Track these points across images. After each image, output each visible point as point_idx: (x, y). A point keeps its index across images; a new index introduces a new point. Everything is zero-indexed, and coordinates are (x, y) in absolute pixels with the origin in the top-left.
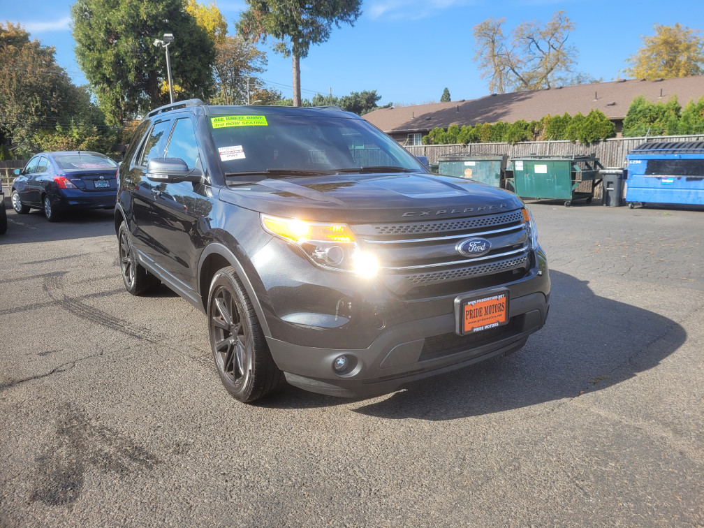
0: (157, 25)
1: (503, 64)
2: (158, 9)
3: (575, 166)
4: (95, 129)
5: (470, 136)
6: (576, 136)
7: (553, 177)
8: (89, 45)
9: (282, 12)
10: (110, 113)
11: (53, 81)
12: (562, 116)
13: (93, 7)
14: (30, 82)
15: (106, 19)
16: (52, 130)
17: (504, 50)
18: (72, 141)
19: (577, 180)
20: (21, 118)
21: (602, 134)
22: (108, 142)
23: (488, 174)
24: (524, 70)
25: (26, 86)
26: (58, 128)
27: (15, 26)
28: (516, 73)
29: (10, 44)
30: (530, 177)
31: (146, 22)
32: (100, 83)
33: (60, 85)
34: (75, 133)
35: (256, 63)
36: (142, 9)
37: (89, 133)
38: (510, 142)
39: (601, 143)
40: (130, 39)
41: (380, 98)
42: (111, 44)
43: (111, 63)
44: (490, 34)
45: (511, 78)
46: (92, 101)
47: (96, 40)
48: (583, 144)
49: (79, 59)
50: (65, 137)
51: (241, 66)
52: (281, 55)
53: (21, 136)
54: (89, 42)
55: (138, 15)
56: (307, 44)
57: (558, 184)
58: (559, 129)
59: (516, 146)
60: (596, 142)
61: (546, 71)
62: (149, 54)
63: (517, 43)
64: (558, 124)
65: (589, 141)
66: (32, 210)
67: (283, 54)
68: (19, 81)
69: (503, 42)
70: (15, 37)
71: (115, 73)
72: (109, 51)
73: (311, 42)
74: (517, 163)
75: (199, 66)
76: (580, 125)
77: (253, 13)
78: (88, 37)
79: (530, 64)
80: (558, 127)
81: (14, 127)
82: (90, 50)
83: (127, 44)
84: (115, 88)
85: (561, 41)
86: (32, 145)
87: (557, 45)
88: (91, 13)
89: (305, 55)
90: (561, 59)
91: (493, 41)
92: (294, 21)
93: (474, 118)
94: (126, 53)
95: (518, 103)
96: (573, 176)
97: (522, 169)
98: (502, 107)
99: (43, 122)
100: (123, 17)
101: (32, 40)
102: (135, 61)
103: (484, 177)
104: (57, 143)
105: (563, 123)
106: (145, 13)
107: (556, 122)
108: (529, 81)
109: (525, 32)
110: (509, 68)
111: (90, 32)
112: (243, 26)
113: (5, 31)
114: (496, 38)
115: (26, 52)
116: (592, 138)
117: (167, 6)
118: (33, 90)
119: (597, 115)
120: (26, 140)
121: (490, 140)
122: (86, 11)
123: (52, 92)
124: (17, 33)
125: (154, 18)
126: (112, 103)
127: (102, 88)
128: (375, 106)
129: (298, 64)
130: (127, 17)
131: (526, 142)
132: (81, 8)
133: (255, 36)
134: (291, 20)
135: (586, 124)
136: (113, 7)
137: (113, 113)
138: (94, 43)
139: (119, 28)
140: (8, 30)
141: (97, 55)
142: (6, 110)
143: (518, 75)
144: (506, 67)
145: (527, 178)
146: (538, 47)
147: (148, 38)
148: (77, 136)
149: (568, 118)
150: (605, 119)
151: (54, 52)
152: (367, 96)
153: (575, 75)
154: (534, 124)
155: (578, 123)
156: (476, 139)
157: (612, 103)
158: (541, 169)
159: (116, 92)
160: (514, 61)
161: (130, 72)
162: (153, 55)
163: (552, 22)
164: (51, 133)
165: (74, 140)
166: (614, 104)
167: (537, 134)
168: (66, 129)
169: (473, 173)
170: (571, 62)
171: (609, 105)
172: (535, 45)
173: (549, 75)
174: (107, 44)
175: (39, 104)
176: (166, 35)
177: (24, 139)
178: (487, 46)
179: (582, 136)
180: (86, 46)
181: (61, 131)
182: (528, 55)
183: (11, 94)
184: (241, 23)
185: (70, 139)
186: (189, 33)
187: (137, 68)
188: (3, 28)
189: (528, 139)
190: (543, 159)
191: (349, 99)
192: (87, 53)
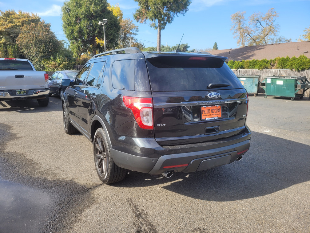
0: (97, 15)
1: (244, 32)
2: (98, 8)
3: (297, 82)
4: (66, 59)
5: (240, 66)
6: (293, 67)
7: (286, 86)
8: (69, 23)
9: (156, 10)
10: (76, 52)
11: (50, 38)
12: (285, 57)
13: (71, 7)
14: (41, 39)
15: (76, 12)
16: (49, 59)
17: (245, 26)
18: (57, 64)
19: (298, 89)
20: (37, 53)
21: (307, 66)
22: (71, 64)
23: (252, 84)
24: (254, 35)
25: (39, 40)
26: (52, 58)
27: (35, 15)
28: (250, 36)
29: (33, 22)
30: (274, 86)
31: (92, 14)
32: (72, 40)
33: (52, 40)
34: (58, 60)
35: (133, 31)
36: (91, 8)
37: (64, 61)
38: (259, 69)
39: (306, 71)
40: (86, 21)
41: (189, 47)
42: (78, 23)
43: (77, 31)
44: (239, 19)
45: (248, 38)
46: (65, 47)
47: (71, 21)
48: (297, 71)
49: (64, 29)
50: (54, 62)
51: (127, 32)
52: (153, 28)
53: (36, 61)
54: (68, 22)
55: (89, 11)
56: (165, 24)
57: (288, 90)
58: (284, 63)
59: (262, 71)
60: (303, 70)
61: (264, 36)
62: (93, 27)
63: (251, 22)
64: (284, 61)
65: (300, 70)
66: (52, 95)
67: (154, 28)
68: (36, 38)
69: (245, 22)
70: (35, 19)
71: (79, 36)
72: (77, 26)
73: (167, 23)
74: (267, 79)
75: (114, 33)
76: (295, 62)
77: (141, 10)
78: (68, 20)
79: (257, 32)
80: (283, 63)
81: (33, 57)
82: (69, 25)
83: (84, 23)
84: (78, 42)
85: (272, 22)
86: (40, 65)
87: (270, 24)
88: (70, 10)
89: (164, 28)
90: (271, 30)
91: (240, 22)
92: (160, 14)
93: (237, 57)
94: (84, 27)
95: (258, 51)
96: (296, 86)
97: (270, 82)
98: (250, 52)
99: (45, 56)
100: (83, 12)
101: (41, 20)
102: (87, 30)
103: (250, 85)
104: (51, 64)
105: (286, 61)
106: (93, 10)
107: (283, 60)
108: (256, 40)
109: (255, 18)
110: (247, 34)
111: (69, 18)
112: (137, 16)
113: (31, 17)
114: (241, 20)
115: (40, 26)
116: (301, 68)
117: (102, 7)
118: (41, 42)
119: (303, 58)
120: (38, 63)
121: (249, 68)
122: (67, 9)
123: (49, 43)
124: (36, 18)
125: (96, 12)
126: (77, 48)
127: (73, 42)
128: (187, 50)
129: (160, 33)
130: (85, 12)
131: (267, 69)
132: (66, 8)
133: (142, 20)
134: (159, 13)
135: (298, 61)
136: (79, 7)
137: (77, 52)
138: (71, 23)
139: (81, 16)
140: (32, 16)
141: (71, 28)
142: (31, 50)
143: (251, 37)
144: (245, 34)
145: (272, 86)
146: (261, 24)
147: (93, 21)
148: (59, 62)
149: (288, 59)
150: (308, 60)
151: (50, 26)
152: (183, 46)
153: (278, 37)
154: (271, 61)
155: (294, 61)
156: (242, 67)
157: (307, 51)
158: (280, 83)
159: (79, 43)
160: (249, 31)
161: (85, 35)
162: (95, 28)
163: (268, 13)
164: (49, 60)
165: (58, 63)
166: (307, 52)
167: (273, 65)
168: (55, 59)
169: (245, 83)
170: (277, 31)
171: (305, 53)
172: (259, 23)
173: (266, 37)
174: (76, 23)
175: (44, 48)
176: (104, 20)
177: (37, 62)
178: (237, 24)
179: (296, 67)
180: (67, 24)
181: (53, 59)
182: (256, 28)
183: (33, 43)
184: (136, 14)
185: (56, 63)
186: (110, 18)
187: (88, 33)
188: (30, 16)
189: (268, 68)
190: (281, 78)
191: (176, 47)
192: (67, 27)
